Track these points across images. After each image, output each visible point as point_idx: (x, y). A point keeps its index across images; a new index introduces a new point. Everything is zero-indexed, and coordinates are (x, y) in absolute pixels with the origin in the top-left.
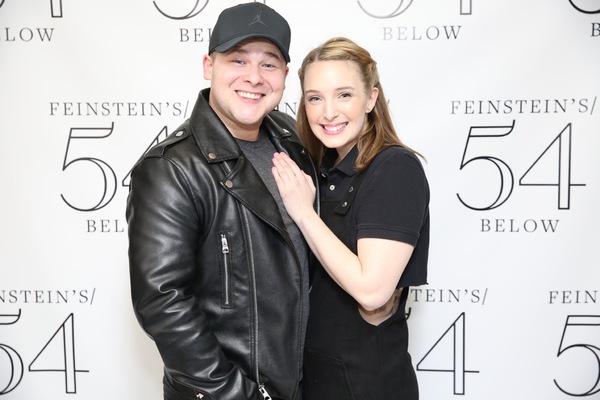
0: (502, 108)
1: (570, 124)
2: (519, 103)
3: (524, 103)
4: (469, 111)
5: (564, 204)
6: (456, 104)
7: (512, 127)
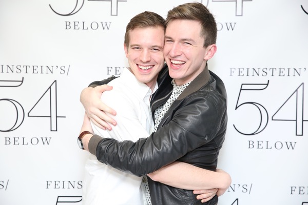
0: (261, 72)
1: (303, 84)
2: (272, 70)
3: (274, 70)
4: (241, 74)
5: (299, 132)
6: (233, 70)
7: (267, 84)
